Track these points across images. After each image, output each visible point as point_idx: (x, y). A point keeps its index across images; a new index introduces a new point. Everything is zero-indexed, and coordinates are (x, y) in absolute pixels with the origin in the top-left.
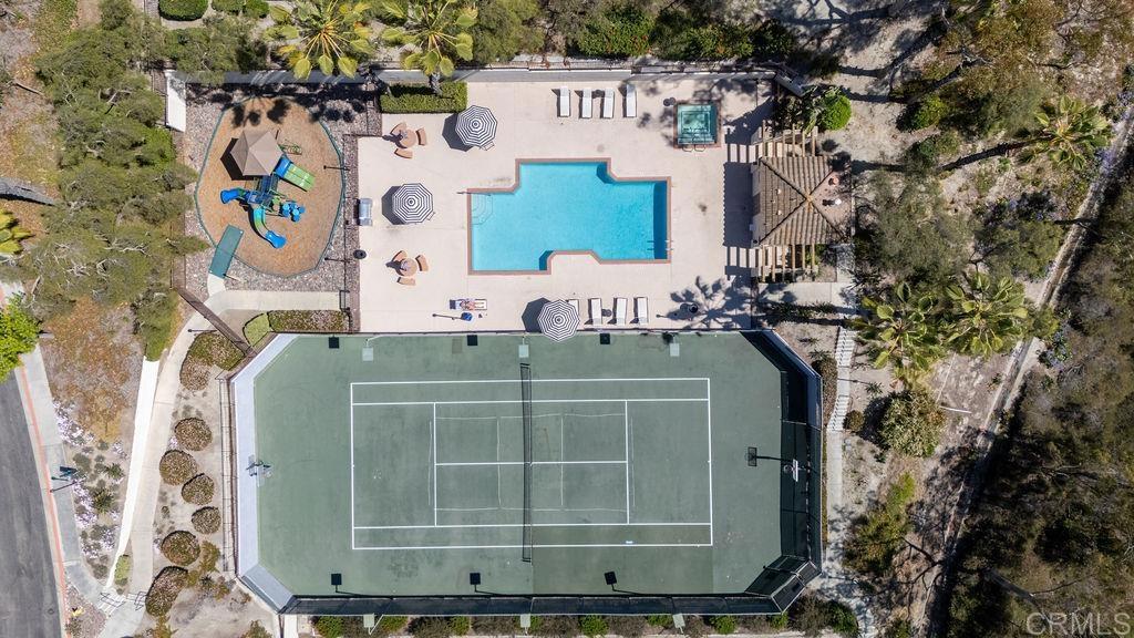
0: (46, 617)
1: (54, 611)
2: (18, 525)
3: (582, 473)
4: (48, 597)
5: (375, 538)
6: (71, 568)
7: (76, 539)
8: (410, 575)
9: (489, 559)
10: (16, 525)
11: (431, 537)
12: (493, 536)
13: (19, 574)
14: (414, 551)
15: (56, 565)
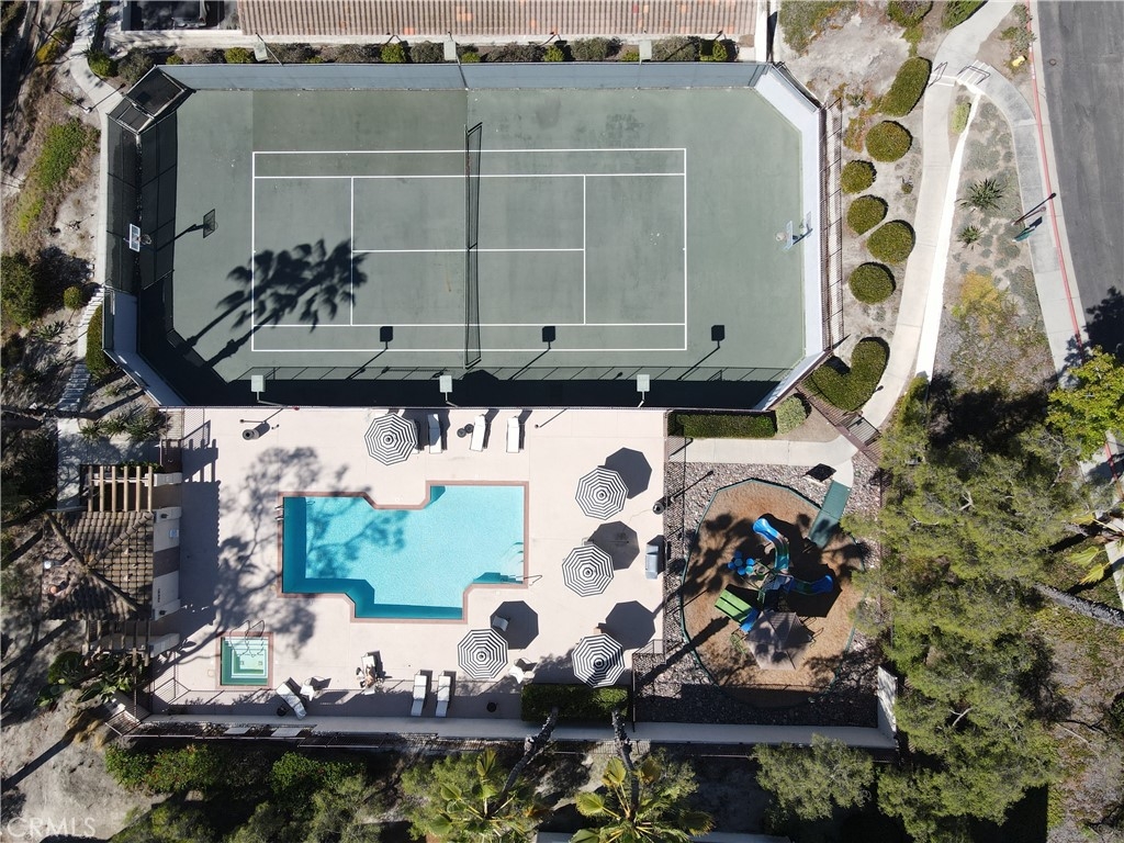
0: (1059, 57)
1: (1048, 64)
2: (1094, 171)
4: (1057, 81)
5: (659, 162)
6: (1026, 117)
7: (1020, 153)
8: (616, 118)
9: (519, 136)
10: (1096, 170)
11: (588, 163)
12: (516, 163)
13: (1094, 110)
14: (611, 146)
15: (1046, 121)
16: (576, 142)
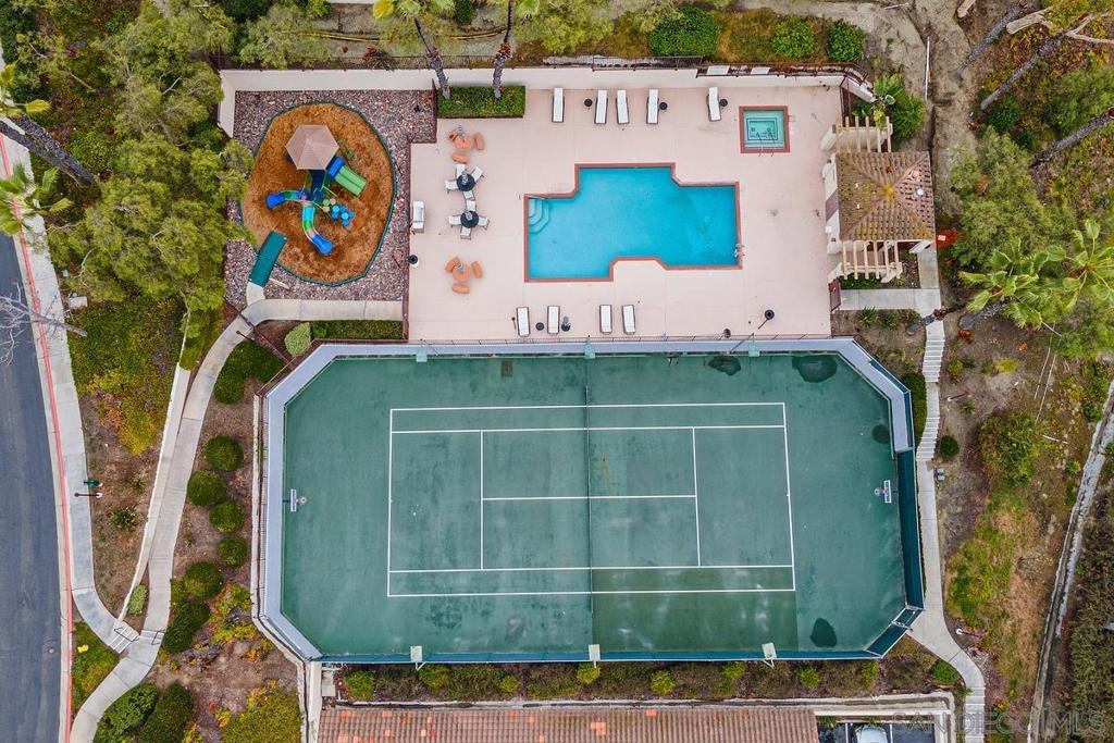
1: (56, 648)
2: (26, 545)
3: (646, 510)
6: (80, 597)
9: (542, 607)
10: (23, 547)
11: (477, 582)
12: (546, 581)
13: (19, 605)
16: (490, 602)
